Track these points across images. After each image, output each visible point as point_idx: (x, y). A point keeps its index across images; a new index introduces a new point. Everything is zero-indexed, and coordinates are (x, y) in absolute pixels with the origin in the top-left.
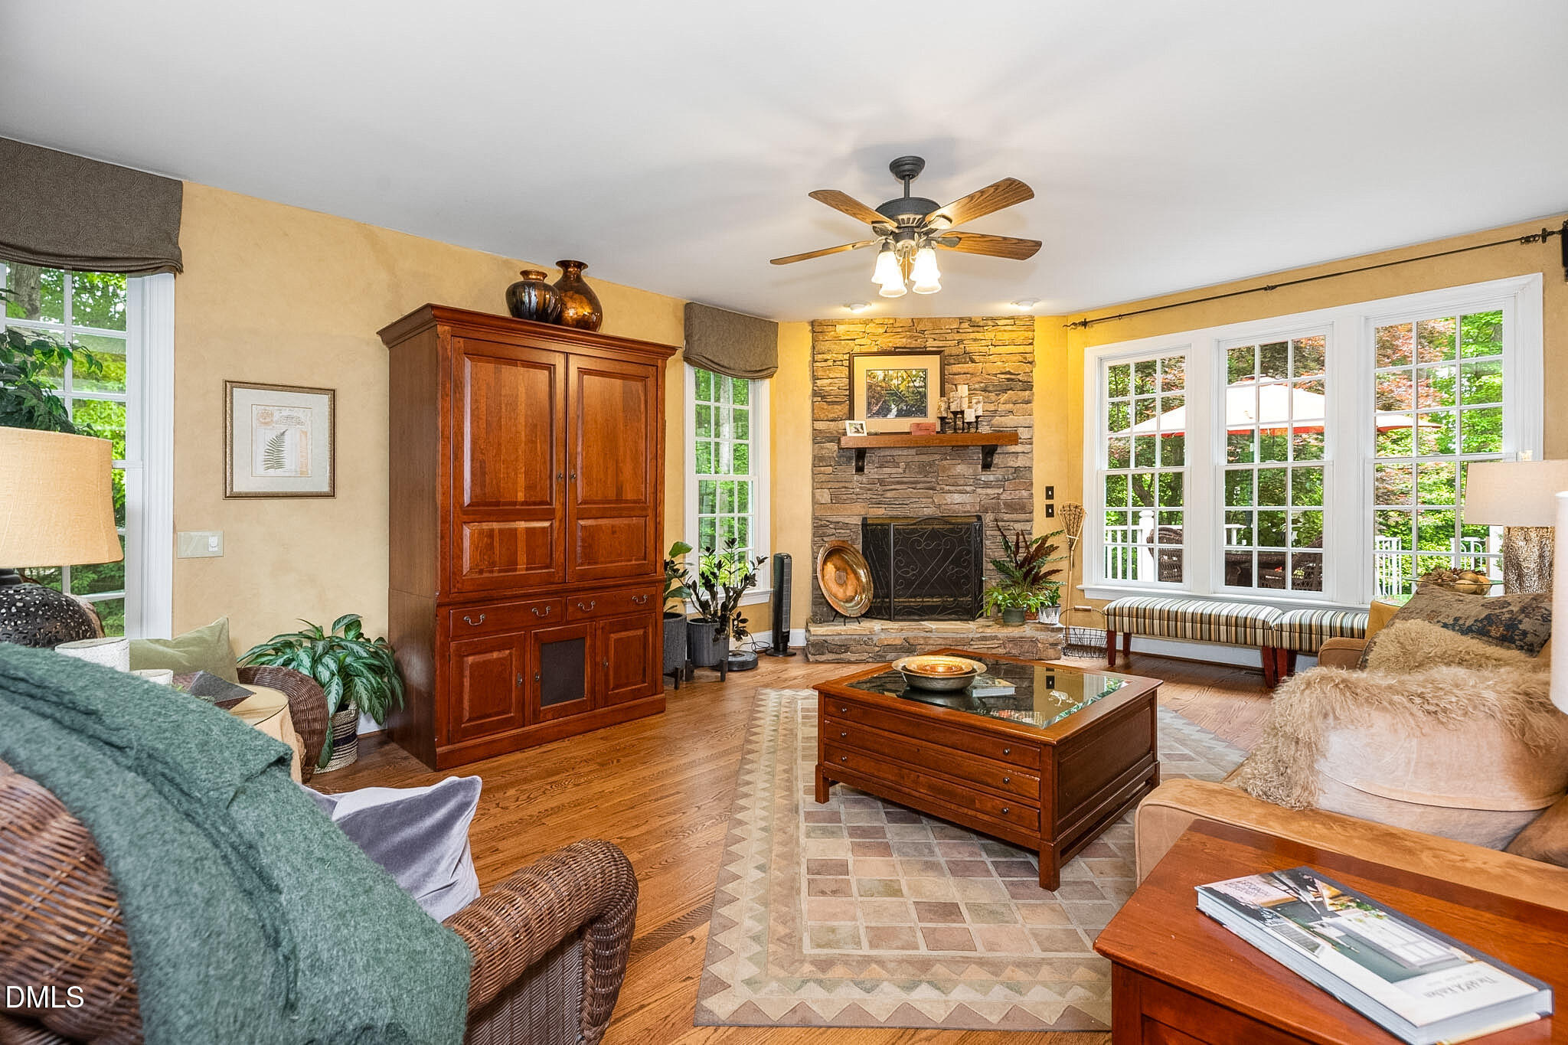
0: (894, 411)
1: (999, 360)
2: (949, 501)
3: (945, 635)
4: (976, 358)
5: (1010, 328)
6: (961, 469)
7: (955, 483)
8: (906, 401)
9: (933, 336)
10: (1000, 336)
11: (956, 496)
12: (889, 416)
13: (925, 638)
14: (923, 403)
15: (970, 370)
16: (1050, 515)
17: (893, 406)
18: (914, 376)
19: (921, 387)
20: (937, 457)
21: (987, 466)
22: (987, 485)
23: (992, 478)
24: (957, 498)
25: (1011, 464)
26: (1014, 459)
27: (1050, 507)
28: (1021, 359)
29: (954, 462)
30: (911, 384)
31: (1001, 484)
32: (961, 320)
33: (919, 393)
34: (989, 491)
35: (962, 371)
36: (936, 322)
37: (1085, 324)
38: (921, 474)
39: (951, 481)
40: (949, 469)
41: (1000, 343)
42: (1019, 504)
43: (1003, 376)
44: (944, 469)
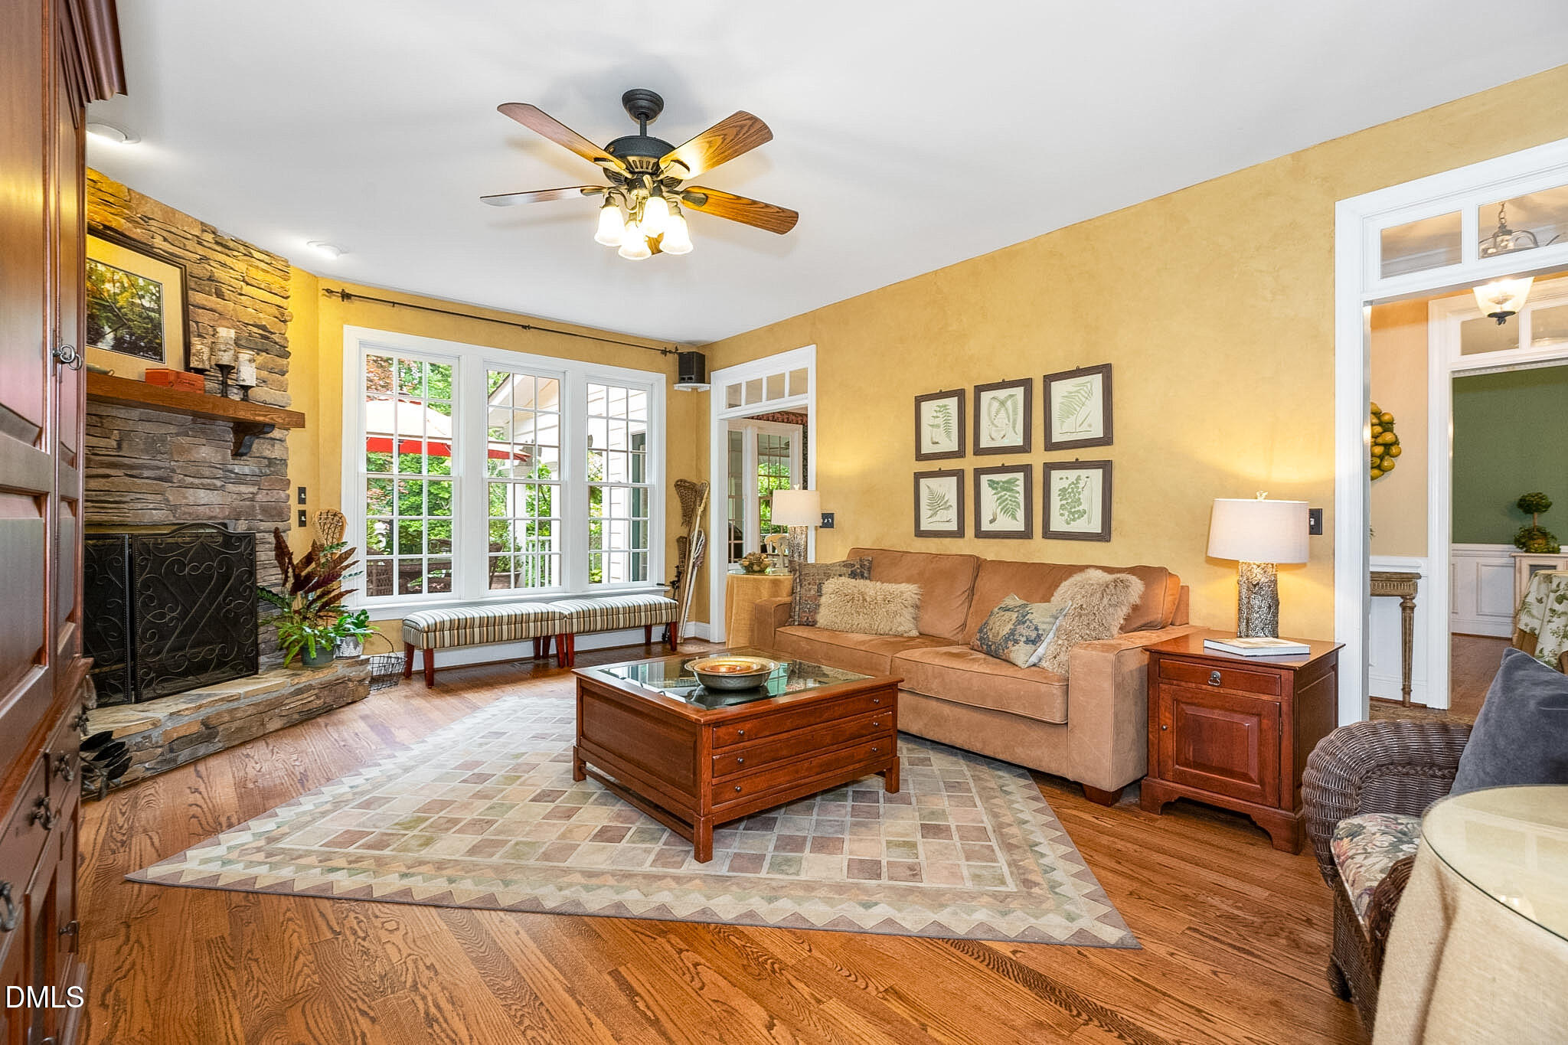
0: (110, 337)
1: (254, 307)
2: (191, 501)
3: (255, 700)
4: (227, 293)
5: (262, 265)
6: (206, 452)
7: (198, 475)
8: (129, 327)
9: (165, 234)
10: (253, 272)
11: (202, 493)
12: (100, 345)
13: (231, 711)
14: (156, 337)
15: (219, 308)
16: (302, 524)
17: (107, 329)
18: (142, 288)
19: (153, 310)
20: (173, 429)
21: (237, 454)
22: (240, 479)
23: (247, 470)
24: (203, 496)
25: (267, 453)
26: (269, 447)
27: (302, 513)
28: (277, 313)
29: (197, 441)
30: (138, 301)
31: (256, 480)
32: (205, 228)
33: (151, 319)
34: (243, 489)
35: (209, 305)
36: (170, 213)
37: (346, 296)
38: (147, 453)
39: (192, 470)
40: (189, 450)
41: (253, 282)
42: (275, 508)
43: (255, 330)
44: (182, 450)
